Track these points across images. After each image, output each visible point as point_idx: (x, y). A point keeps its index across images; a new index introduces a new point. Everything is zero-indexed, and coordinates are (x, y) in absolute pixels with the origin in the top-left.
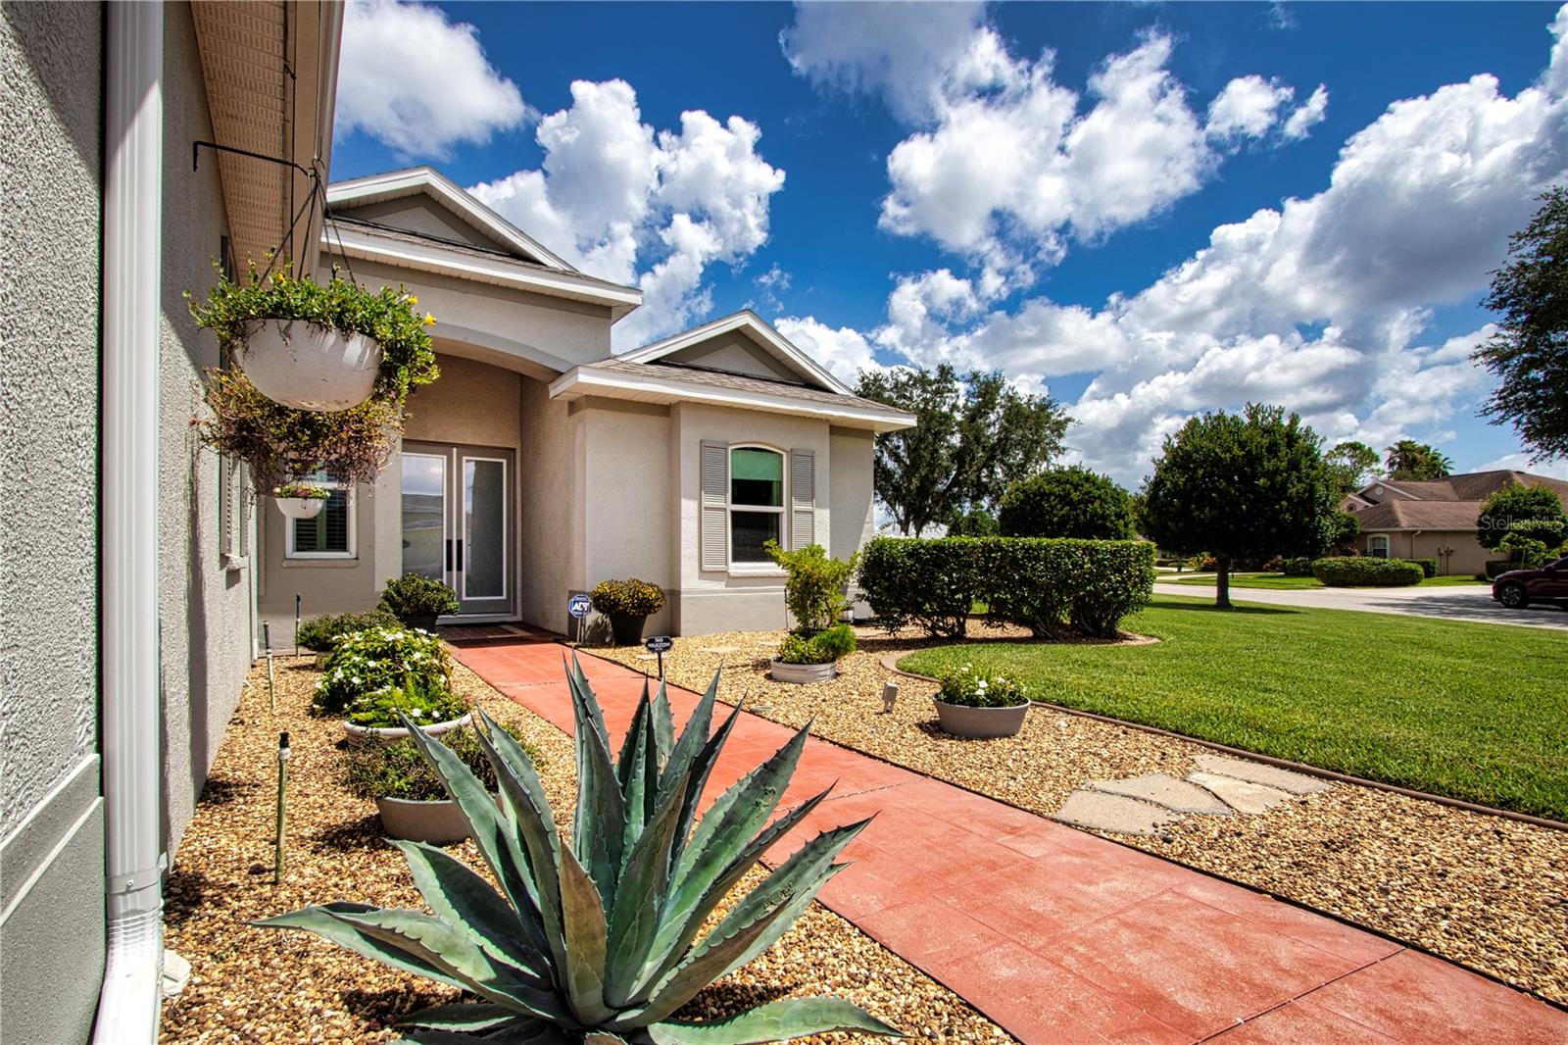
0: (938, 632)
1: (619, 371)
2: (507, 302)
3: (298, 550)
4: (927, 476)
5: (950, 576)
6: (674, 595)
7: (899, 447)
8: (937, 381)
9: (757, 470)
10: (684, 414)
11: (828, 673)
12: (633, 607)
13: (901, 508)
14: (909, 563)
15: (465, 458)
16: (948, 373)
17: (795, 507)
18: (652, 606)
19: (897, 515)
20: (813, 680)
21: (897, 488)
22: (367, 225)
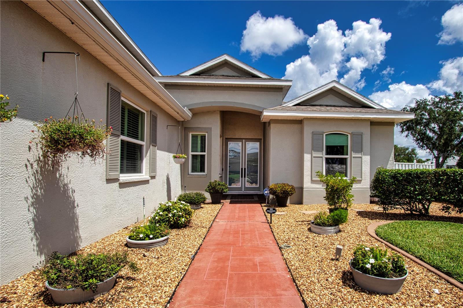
0: (413, 212)
1: (279, 110)
2: (258, 92)
3: (192, 172)
4: (447, 139)
5: (415, 187)
6: (302, 189)
7: (435, 127)
8: (453, 99)
9: (337, 142)
10: (305, 122)
11: (332, 231)
12: (281, 194)
13: (436, 152)
14: (391, 181)
15: (247, 143)
16: (459, 95)
17: (353, 156)
18: (288, 193)
19: (434, 155)
20: (325, 233)
21: (434, 144)
22: (210, 76)
